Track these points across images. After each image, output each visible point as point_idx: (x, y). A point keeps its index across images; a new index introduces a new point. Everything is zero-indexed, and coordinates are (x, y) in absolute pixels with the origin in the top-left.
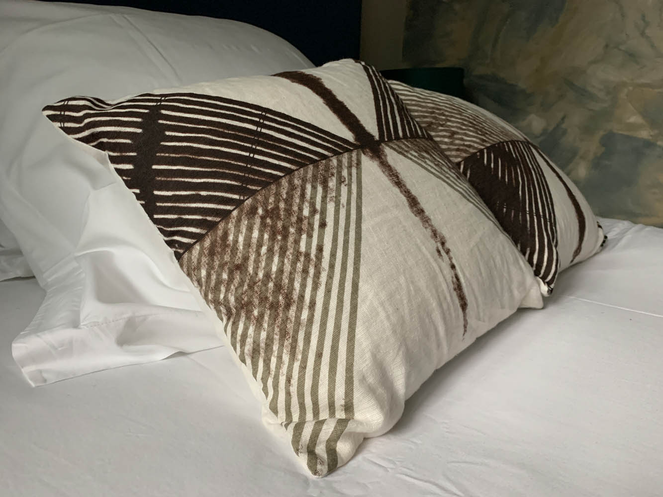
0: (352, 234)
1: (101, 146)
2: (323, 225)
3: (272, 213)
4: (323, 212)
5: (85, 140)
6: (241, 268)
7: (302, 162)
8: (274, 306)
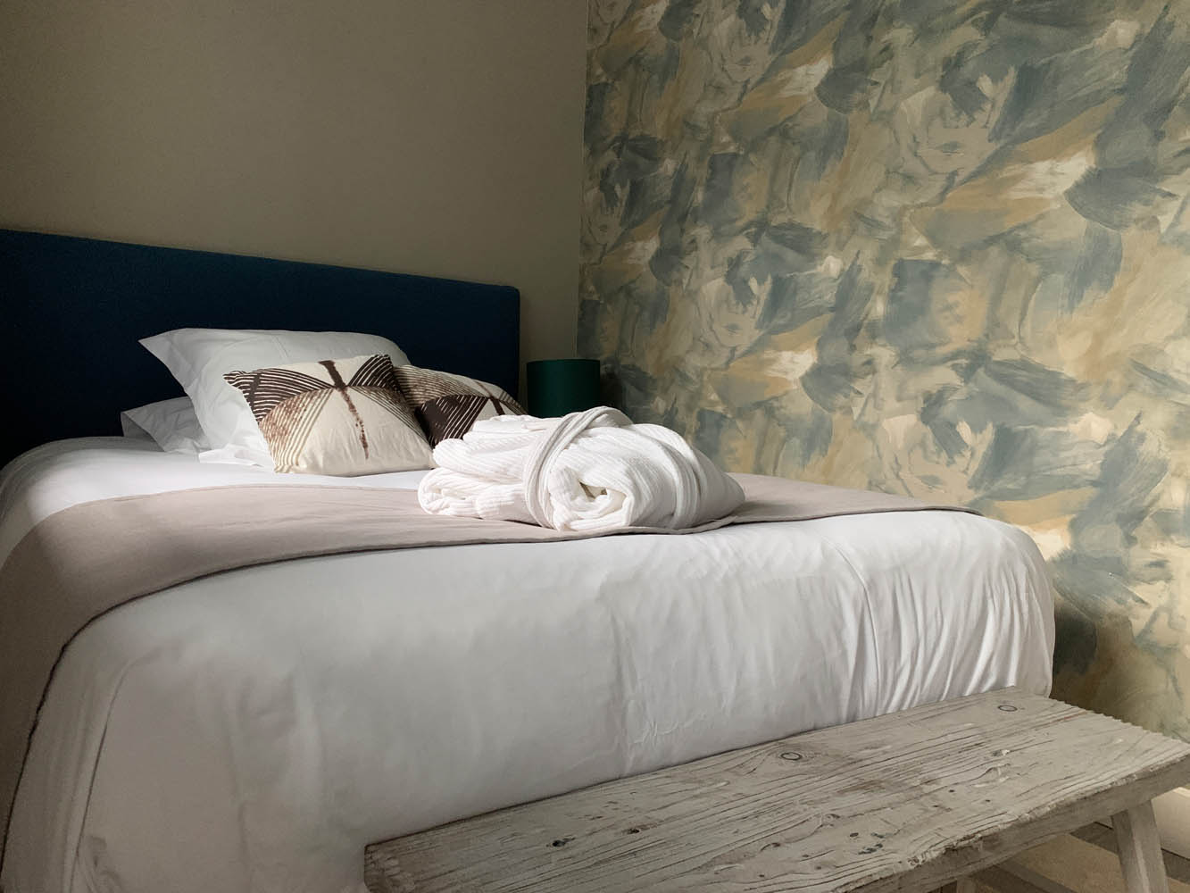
0: (315, 414)
1: (241, 388)
2: (305, 410)
3: (288, 407)
4: (307, 407)
5: (235, 386)
6: (275, 424)
7: (305, 390)
8: (281, 435)
